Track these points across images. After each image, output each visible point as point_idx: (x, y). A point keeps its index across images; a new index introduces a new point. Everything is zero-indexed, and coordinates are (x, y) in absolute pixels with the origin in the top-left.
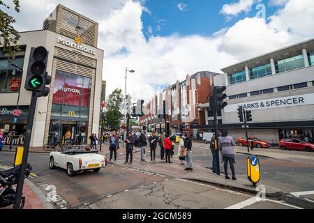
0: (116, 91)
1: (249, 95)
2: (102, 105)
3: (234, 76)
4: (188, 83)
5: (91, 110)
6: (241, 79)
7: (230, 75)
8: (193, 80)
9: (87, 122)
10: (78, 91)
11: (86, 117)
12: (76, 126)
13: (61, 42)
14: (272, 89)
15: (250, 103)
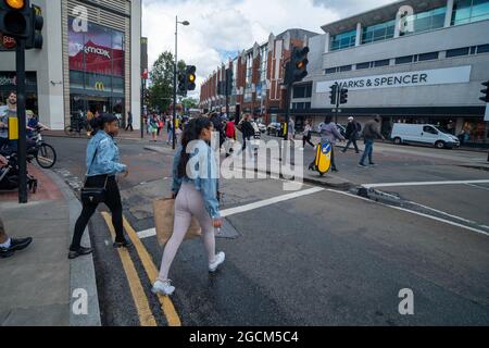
0: (163, 56)
1: (354, 68)
2: (144, 76)
3: (339, 38)
4: (270, 48)
5: (127, 81)
6: (348, 43)
7: (333, 36)
8: (279, 43)
9: (124, 99)
10: (106, 53)
11: (121, 91)
12: (107, 104)
14: (388, 60)
15: (353, 80)
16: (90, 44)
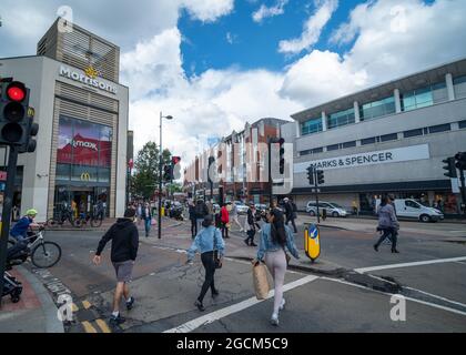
0: (147, 146)
1: (325, 150)
2: (130, 165)
3: (308, 124)
4: (247, 134)
5: (113, 171)
6: (317, 129)
7: (302, 123)
8: (255, 131)
9: (109, 188)
10: (93, 146)
11: (107, 181)
12: (92, 193)
13: (64, 75)
14: (354, 142)
15: (326, 160)
16: (78, 138)
